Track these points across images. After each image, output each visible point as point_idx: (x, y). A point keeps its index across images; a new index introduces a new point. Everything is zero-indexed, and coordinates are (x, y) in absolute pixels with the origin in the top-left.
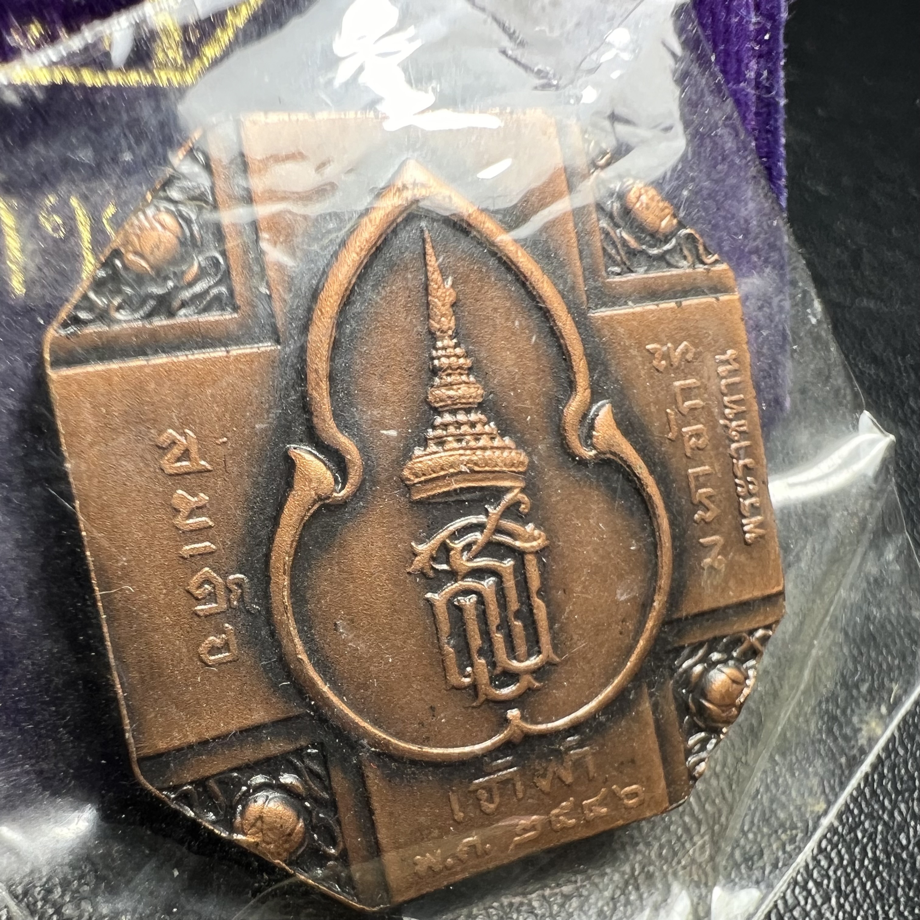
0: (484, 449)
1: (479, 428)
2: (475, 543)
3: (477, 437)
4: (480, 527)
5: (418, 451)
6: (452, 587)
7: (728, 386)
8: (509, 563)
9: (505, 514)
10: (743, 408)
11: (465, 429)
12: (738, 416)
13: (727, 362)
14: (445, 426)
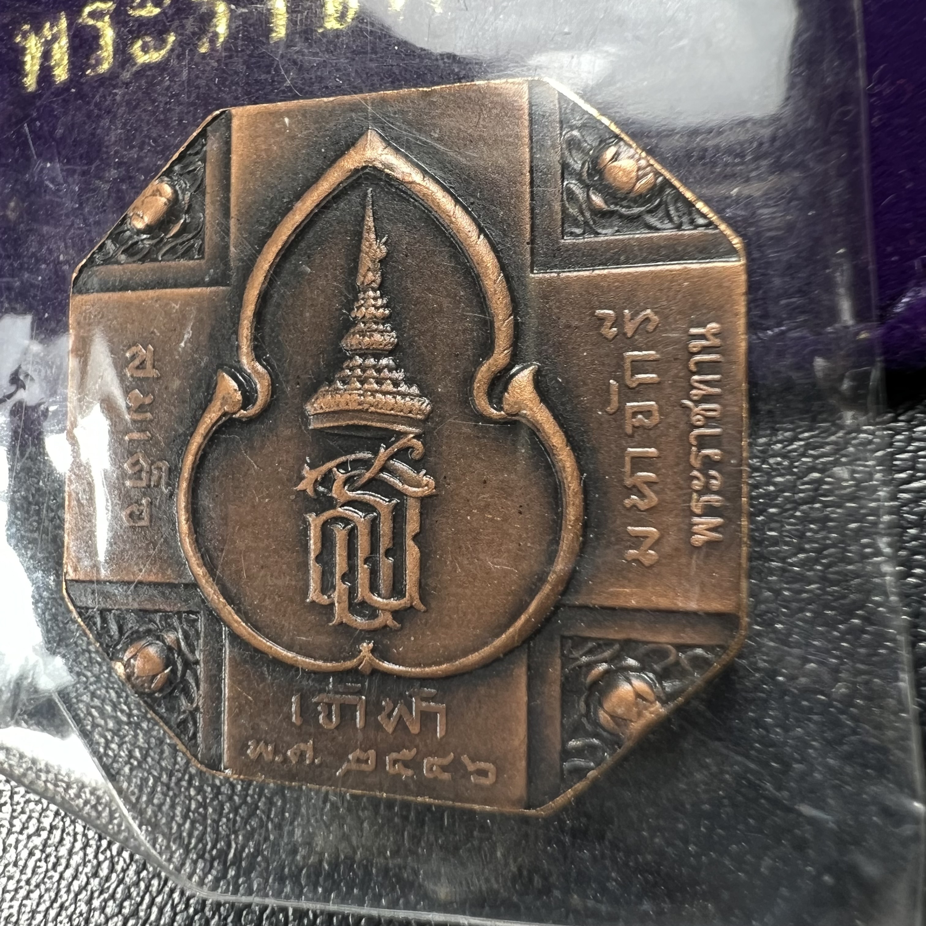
1: (386, 373)
2: (359, 476)
3: (380, 382)
4: (367, 464)
5: (325, 386)
6: (331, 512)
7: (698, 364)
8: (392, 502)
10: (717, 390)
12: (706, 399)
13: (704, 337)
14: (351, 368)
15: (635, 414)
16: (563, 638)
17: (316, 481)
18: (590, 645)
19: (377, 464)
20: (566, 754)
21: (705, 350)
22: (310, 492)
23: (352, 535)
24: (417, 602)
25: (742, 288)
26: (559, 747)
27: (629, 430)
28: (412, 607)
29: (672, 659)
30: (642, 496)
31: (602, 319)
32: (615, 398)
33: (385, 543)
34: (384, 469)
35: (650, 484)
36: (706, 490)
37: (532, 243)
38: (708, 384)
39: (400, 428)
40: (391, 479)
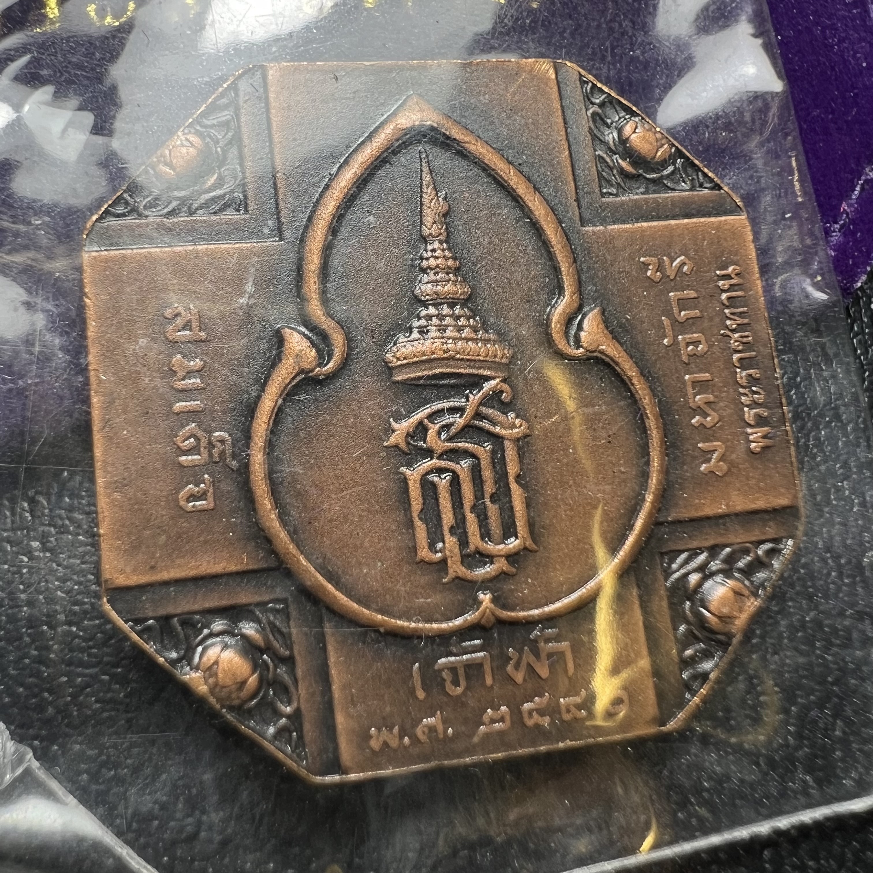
15: (688, 344)
16: (662, 554)
17: (408, 435)
18: (684, 556)
19: (469, 411)
20: (685, 664)
21: (732, 288)
22: (403, 445)
23: (455, 486)
24: (529, 543)
25: (749, 236)
26: (677, 659)
27: (685, 359)
28: (525, 549)
29: (752, 555)
30: (705, 415)
31: (646, 266)
32: (669, 331)
33: (489, 488)
34: (478, 415)
35: (710, 404)
36: (754, 404)
37: (577, 200)
38: (741, 315)
39: (486, 373)
40: (485, 424)
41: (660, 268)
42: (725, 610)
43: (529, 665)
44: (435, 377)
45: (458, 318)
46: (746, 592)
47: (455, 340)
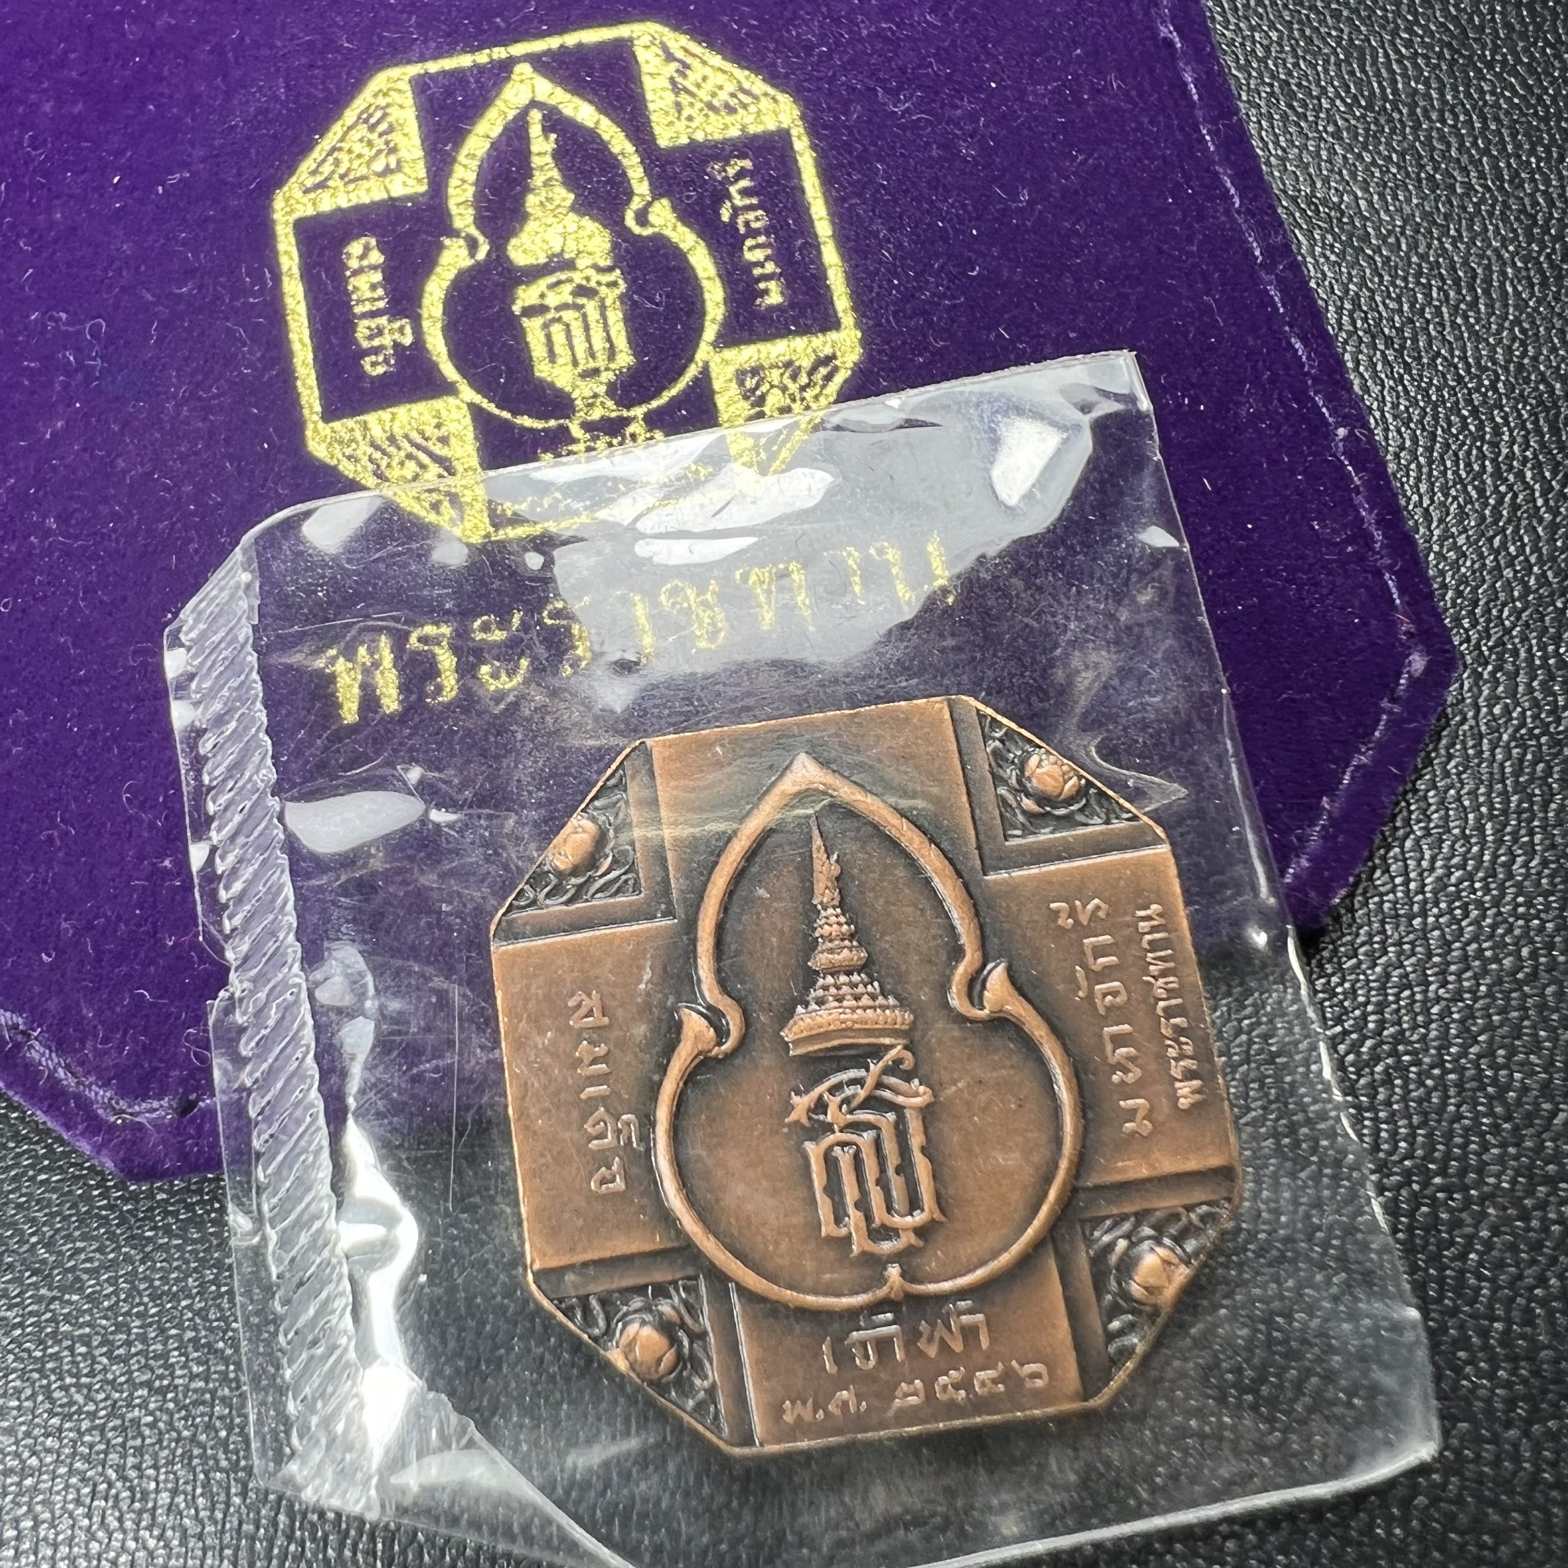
0: (865, 1009)
1: (861, 989)
2: (854, 1096)
3: (857, 998)
4: (859, 1082)
5: (800, 1009)
6: (831, 1139)
7: (1150, 942)
8: (891, 1116)
9: (886, 1071)
10: (1171, 965)
11: (845, 989)
12: (1164, 974)
13: (1149, 918)
14: (825, 988)
15: (1105, 995)
16: (1083, 1221)
17: (809, 1110)
18: (1108, 1222)
19: (870, 1082)
20: (1111, 1337)
21: (1154, 930)
22: (804, 1121)
23: (857, 1160)
24: (937, 1215)
25: (1173, 871)
26: (1100, 1331)
27: (1102, 1011)
28: (933, 1220)
29: (1184, 1220)
30: (1126, 1071)
31: (1057, 913)
32: (1084, 983)
33: (893, 1161)
34: (879, 1085)
35: (1131, 1059)
36: (1182, 1056)
37: (979, 848)
38: (1163, 959)
39: (887, 1041)
40: (887, 1094)
41: (1072, 913)
42: (1152, 1281)
43: (942, 1340)
44: (834, 1048)
45: (856, 986)
46: (1176, 1260)
47: (853, 1010)
